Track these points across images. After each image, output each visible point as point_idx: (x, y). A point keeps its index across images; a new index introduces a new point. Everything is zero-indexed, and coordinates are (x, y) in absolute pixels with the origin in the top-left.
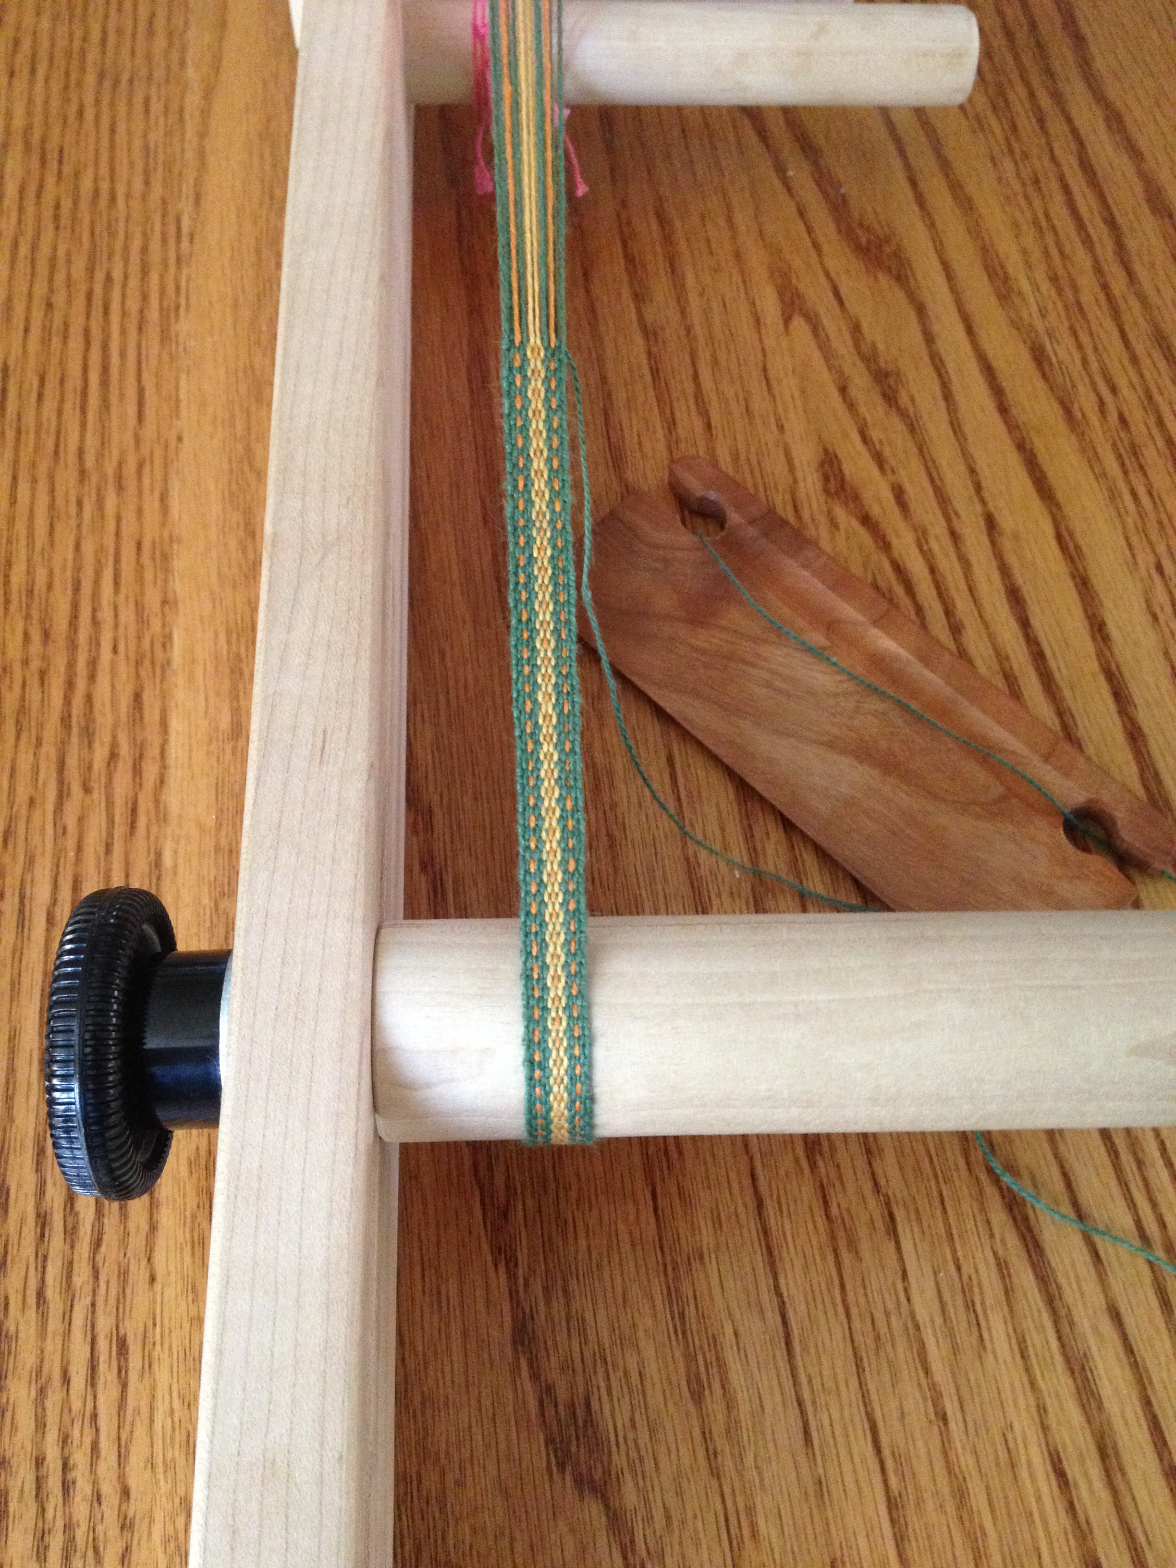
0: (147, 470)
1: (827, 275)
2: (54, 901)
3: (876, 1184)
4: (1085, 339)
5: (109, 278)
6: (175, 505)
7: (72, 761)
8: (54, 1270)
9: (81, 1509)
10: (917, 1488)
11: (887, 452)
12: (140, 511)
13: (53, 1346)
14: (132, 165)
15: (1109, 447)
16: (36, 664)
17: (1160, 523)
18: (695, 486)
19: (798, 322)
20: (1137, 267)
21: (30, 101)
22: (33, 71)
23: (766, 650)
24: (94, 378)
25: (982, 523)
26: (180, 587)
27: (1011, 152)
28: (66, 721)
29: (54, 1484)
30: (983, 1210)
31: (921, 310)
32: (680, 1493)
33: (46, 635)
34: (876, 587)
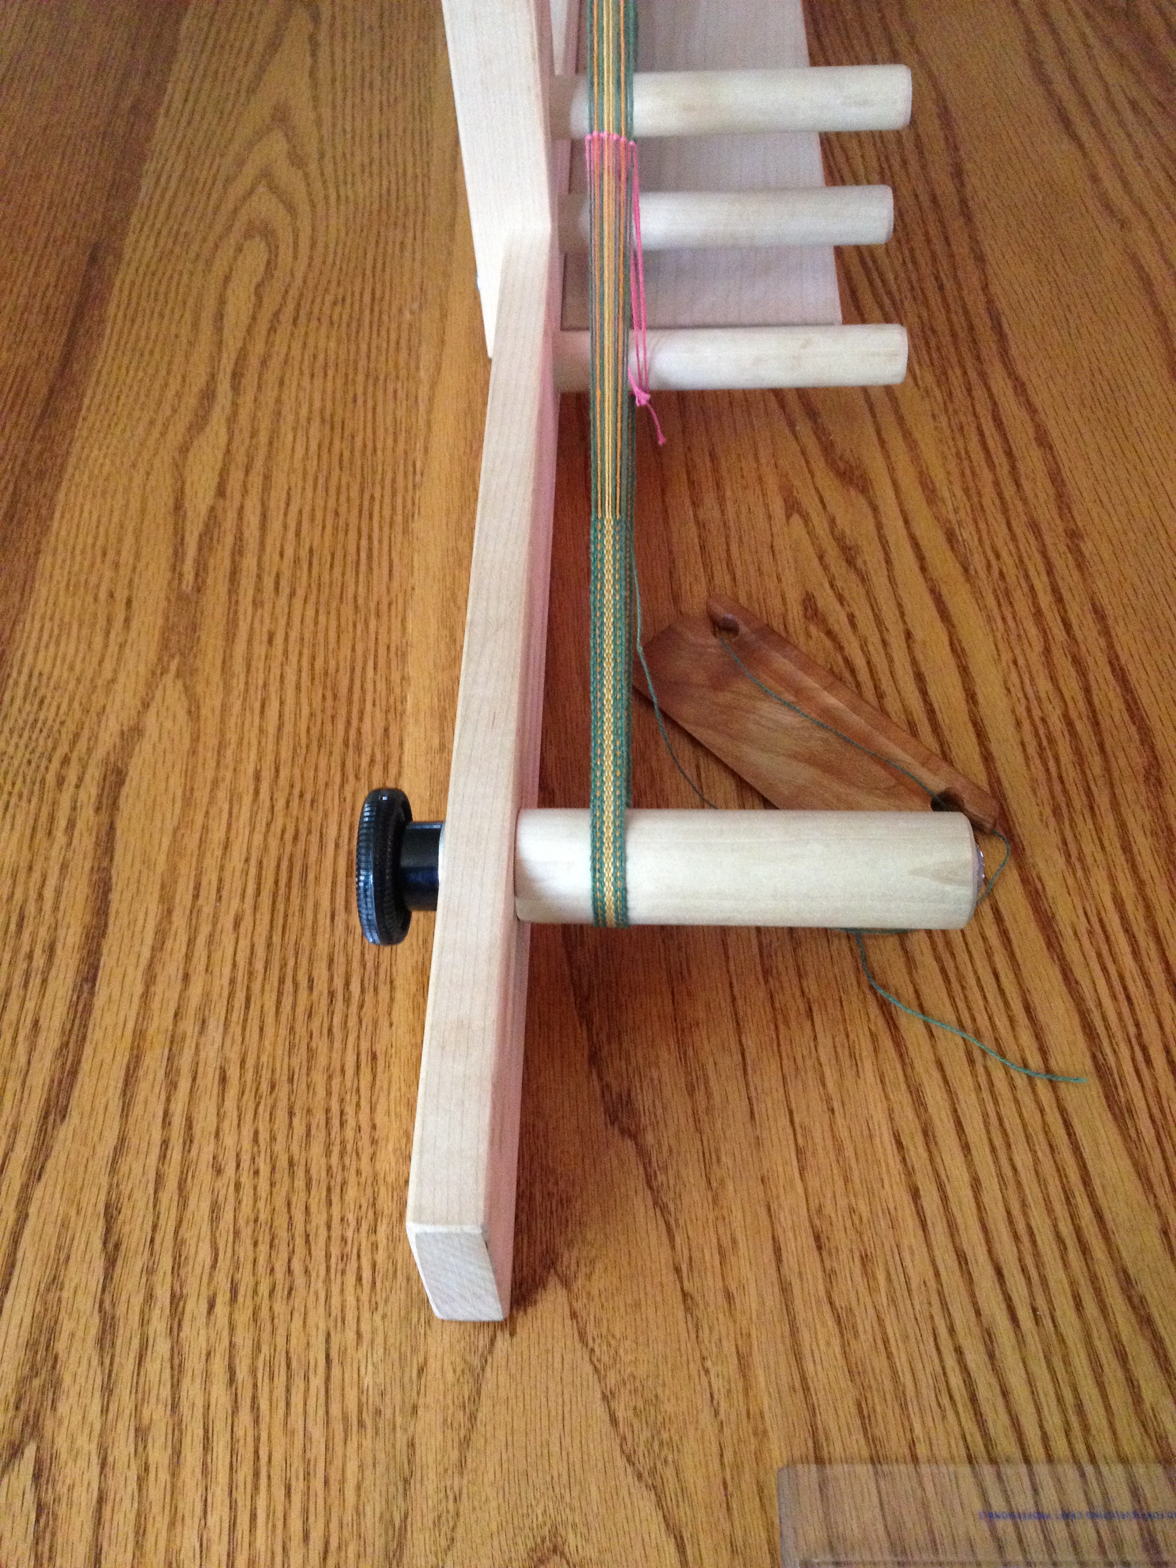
0: (393, 607)
1: (816, 489)
2: (339, 836)
3: (803, 992)
4: (983, 526)
5: (372, 497)
6: (410, 626)
7: (349, 764)
8: (337, 1020)
9: (350, 1133)
10: (814, 1144)
11: (846, 594)
12: (389, 630)
13: (336, 1056)
14: (386, 430)
15: (990, 591)
16: (329, 712)
17: (1019, 636)
18: (723, 612)
19: (796, 518)
20: (1023, 481)
21: (324, 392)
22: (326, 375)
23: (758, 704)
24: (363, 555)
25: (903, 636)
26: (412, 671)
27: (946, 411)
28: (346, 744)
29: (336, 1122)
30: (865, 1007)
31: (875, 509)
32: (679, 1140)
33: (335, 697)
34: (831, 671)
